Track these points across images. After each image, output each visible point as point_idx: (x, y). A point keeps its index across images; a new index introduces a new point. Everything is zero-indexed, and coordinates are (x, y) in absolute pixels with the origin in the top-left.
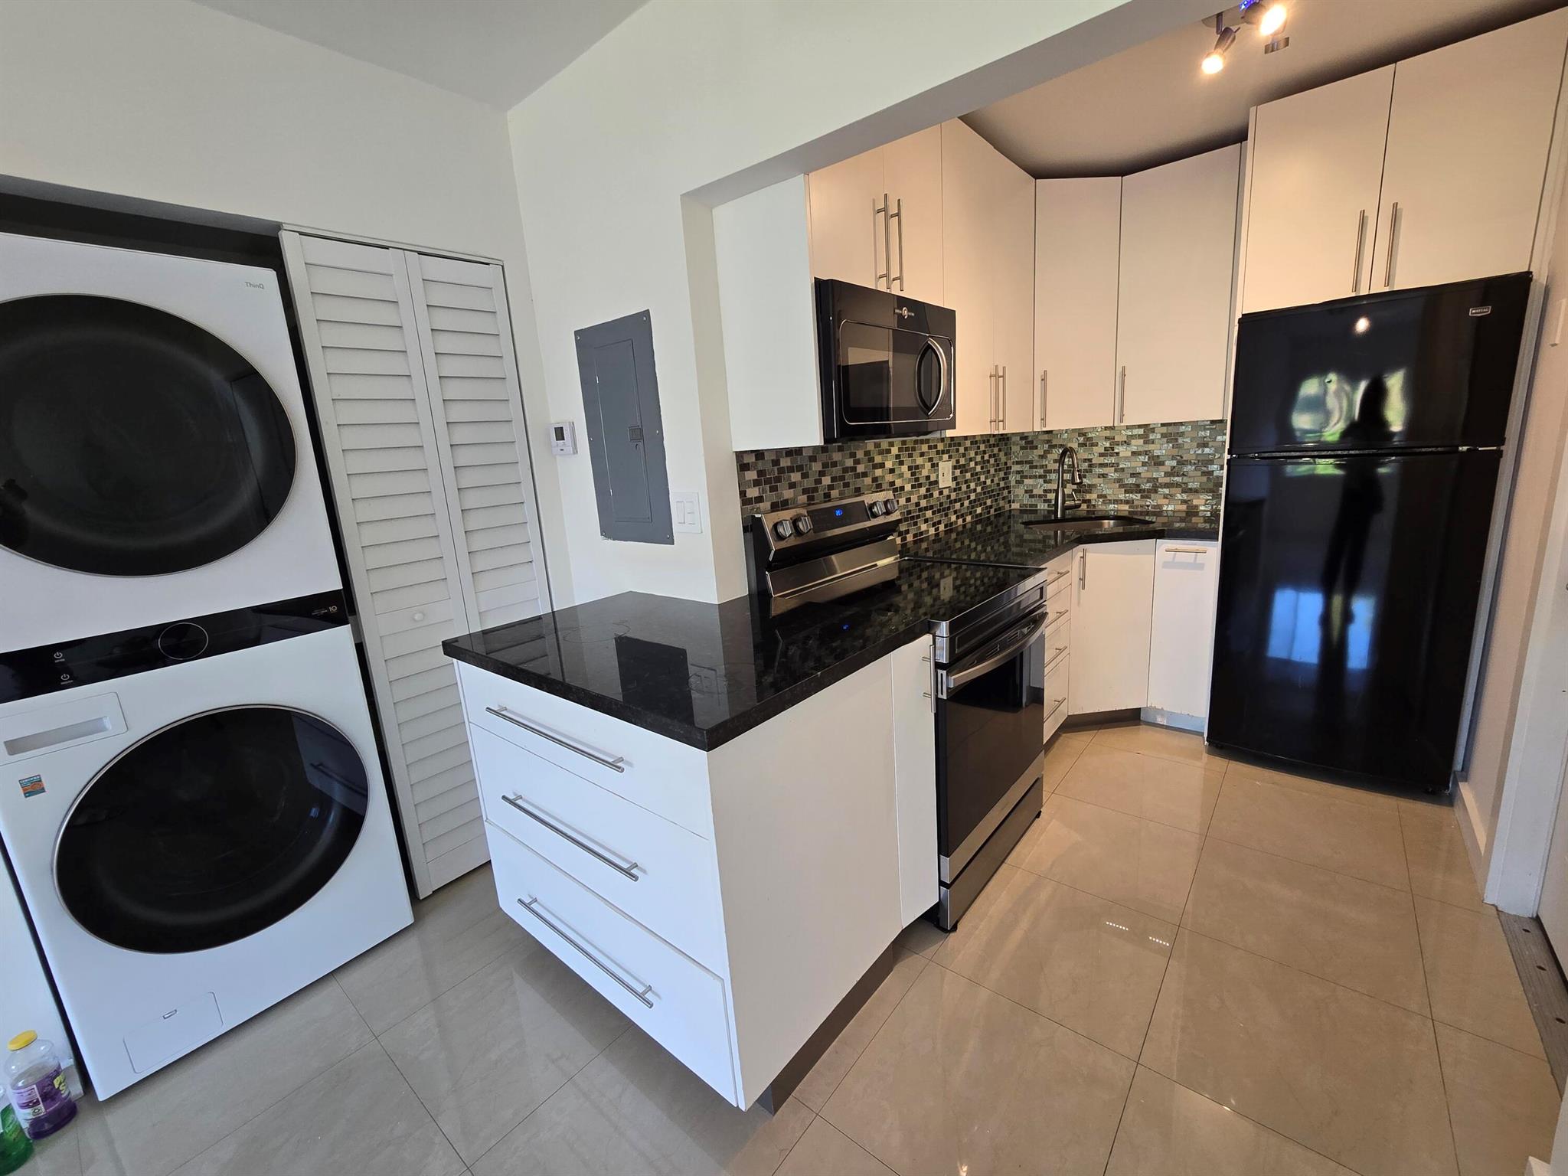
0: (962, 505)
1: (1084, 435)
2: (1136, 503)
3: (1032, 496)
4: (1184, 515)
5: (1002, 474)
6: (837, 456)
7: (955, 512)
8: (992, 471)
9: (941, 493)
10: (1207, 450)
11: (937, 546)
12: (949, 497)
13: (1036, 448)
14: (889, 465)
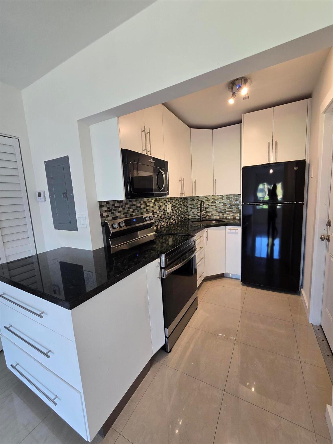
0: (174, 217)
1: (207, 197)
2: (221, 216)
3: (194, 214)
4: (233, 219)
5: (186, 208)
6: (134, 203)
7: (173, 219)
8: (183, 207)
9: (168, 213)
10: (237, 202)
11: (167, 229)
12: (170, 215)
13: (195, 201)
14: (152, 205)
